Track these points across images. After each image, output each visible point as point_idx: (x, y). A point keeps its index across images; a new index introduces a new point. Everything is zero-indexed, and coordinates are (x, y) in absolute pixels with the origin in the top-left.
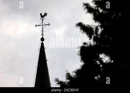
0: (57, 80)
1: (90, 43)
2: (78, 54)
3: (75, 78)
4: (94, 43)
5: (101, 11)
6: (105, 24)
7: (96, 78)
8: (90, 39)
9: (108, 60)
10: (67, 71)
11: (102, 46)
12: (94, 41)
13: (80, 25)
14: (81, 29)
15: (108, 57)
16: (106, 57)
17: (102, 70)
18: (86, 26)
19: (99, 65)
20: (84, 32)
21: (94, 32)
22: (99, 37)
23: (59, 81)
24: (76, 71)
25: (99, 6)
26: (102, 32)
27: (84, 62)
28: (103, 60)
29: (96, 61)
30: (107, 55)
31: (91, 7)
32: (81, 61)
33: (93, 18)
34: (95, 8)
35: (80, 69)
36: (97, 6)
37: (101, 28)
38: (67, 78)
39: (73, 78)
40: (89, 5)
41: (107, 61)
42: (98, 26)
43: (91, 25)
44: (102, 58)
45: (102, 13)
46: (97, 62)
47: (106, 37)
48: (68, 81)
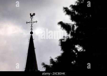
0: (43, 64)
1: (68, 36)
2: (59, 45)
3: (57, 63)
4: (71, 37)
5: (76, 13)
6: (80, 23)
7: (72, 62)
8: (68, 34)
9: (82, 49)
10: (51, 57)
11: (77, 39)
12: (71, 35)
13: (61, 23)
14: (62, 26)
15: (82, 47)
16: (80, 47)
17: (77, 56)
18: (66, 24)
19: (75, 53)
20: (63, 28)
21: (72, 29)
22: (75, 32)
23: (45, 65)
24: (57, 57)
25: (75, 9)
26: (77, 29)
27: (64, 50)
28: (78, 49)
29: (72, 50)
30: (80, 46)
31: (69, 10)
32: (61, 50)
33: (70, 18)
34: (72, 11)
35: (61, 56)
36: (74, 9)
37: (77, 26)
38: (51, 62)
39: (55, 62)
40: (68, 9)
41: (80, 50)
42: (74, 24)
43: (69, 24)
44: (77, 48)
45: (77, 15)
46: (74, 51)
47: (80, 32)
48: (52, 65)
